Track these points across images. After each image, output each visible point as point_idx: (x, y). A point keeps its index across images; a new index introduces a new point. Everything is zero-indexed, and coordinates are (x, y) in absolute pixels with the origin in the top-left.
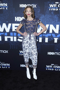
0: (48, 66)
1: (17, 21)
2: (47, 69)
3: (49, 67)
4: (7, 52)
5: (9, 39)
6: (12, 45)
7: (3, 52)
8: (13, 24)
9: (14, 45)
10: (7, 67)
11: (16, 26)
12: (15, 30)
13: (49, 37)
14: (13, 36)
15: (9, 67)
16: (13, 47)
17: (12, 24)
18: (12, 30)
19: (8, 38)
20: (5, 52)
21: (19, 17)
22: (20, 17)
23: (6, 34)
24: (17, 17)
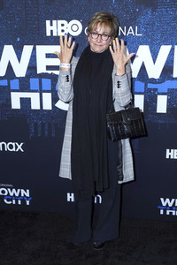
0: (168, 200)
1: (55, 34)
2: (165, 212)
3: (170, 205)
4: (19, 147)
5: (25, 102)
6: (36, 124)
7: (7, 147)
8: (37, 47)
9: (43, 124)
10: (19, 202)
11: (48, 56)
12: (48, 68)
13: (170, 93)
14: (41, 92)
15: (28, 203)
16: (39, 129)
17: (34, 49)
18: (36, 68)
19: (21, 99)
20: (14, 149)
21: (60, 22)
22: (64, 22)
23: (15, 84)
24: (54, 22)
